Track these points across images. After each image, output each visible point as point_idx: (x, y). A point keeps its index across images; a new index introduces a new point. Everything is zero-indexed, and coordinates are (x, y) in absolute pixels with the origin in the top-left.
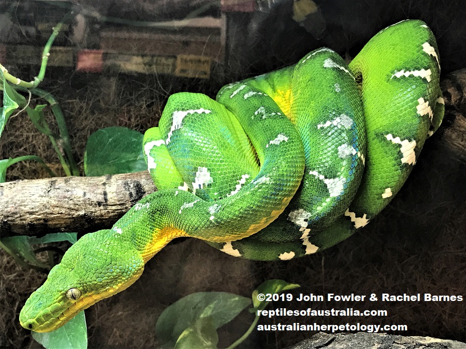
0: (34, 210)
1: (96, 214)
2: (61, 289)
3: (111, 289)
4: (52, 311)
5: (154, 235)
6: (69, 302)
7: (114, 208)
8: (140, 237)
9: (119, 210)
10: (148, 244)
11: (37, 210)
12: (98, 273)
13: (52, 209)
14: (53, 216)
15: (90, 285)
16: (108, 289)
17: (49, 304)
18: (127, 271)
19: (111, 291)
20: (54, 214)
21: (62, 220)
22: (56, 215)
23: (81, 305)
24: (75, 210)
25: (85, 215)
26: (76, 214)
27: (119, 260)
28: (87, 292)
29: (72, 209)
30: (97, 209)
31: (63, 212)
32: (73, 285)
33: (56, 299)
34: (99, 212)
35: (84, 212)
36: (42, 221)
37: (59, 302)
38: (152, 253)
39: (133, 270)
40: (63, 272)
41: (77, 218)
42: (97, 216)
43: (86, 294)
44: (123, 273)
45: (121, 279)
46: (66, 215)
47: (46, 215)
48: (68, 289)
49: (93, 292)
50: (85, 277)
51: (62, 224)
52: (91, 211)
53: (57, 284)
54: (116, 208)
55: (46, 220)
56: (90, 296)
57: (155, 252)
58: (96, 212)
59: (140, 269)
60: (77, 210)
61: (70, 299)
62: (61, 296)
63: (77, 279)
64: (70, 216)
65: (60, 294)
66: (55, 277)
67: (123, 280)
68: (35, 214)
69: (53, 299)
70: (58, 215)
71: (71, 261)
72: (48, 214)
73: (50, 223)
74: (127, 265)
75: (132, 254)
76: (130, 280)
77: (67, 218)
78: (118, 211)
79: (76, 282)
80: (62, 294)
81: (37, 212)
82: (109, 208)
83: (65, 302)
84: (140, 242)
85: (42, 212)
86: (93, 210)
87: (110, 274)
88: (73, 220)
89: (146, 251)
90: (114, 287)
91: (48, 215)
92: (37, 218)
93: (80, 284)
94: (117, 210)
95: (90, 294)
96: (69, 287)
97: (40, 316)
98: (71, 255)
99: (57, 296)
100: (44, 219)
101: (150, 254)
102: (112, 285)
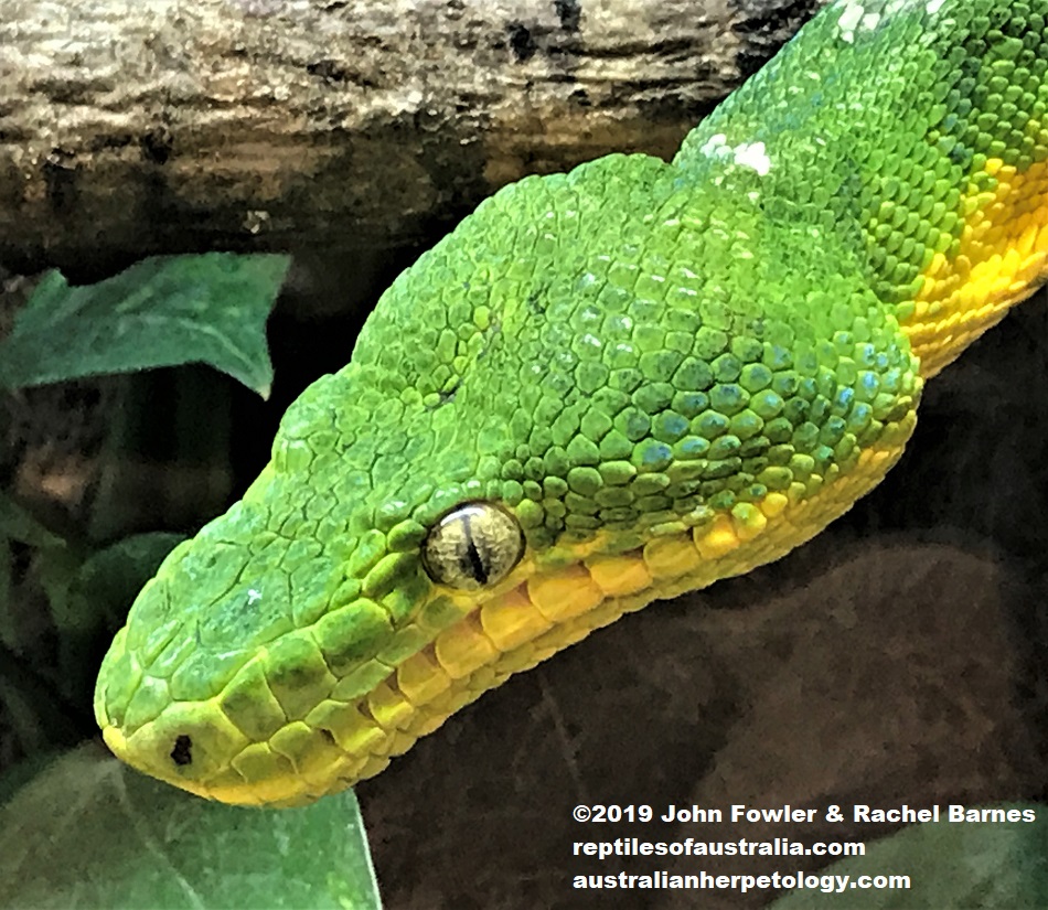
0: (87, 74)
1: (495, 110)
2: (389, 508)
3: (720, 525)
4: (331, 649)
5: (971, 202)
6: (443, 599)
7: (620, 70)
8: (887, 205)
9: (655, 84)
10: (938, 260)
11: (105, 72)
12: (641, 405)
13: (206, 72)
14: (207, 118)
15: (587, 487)
16: (703, 522)
17: (312, 602)
18: (828, 412)
19: (722, 538)
20: (217, 105)
21: (263, 147)
22: (227, 115)
23: (511, 628)
24: (355, 77)
25: (421, 114)
26: (363, 109)
27: (781, 333)
28: (565, 537)
29: (339, 76)
30: (505, 79)
31: (282, 92)
32: (473, 483)
33: (360, 574)
34: (518, 96)
35: (416, 97)
36: (131, 154)
37: (378, 592)
38: (956, 330)
39: (863, 408)
40: (381, 417)
41: (365, 135)
42: (501, 128)
43: (557, 552)
44: (800, 420)
45: (786, 460)
46: (296, 112)
47: (159, 109)
48: (440, 510)
49: (603, 537)
50: (556, 433)
51: (259, 179)
52: (467, 87)
53: (351, 484)
54: (638, 75)
55: (157, 148)
56: (581, 566)
57: (972, 325)
58: (498, 99)
59: (899, 414)
60: (367, 83)
61: (452, 573)
62: (394, 557)
63: (500, 446)
64: (324, 125)
65: (381, 540)
66: (329, 445)
67: (802, 474)
68: (91, 103)
69: (334, 574)
70: (242, 113)
71: (433, 342)
72: (179, 102)
73: (185, 166)
74: (827, 372)
75: (857, 307)
76: (840, 475)
77: (298, 137)
78: (647, 95)
79: (490, 463)
80: (400, 543)
81: (103, 86)
82: (590, 74)
83: (412, 595)
84: (883, 242)
85: (136, 89)
86: (478, 84)
87: (720, 418)
88: (339, 151)
89: (922, 307)
90: (742, 509)
91: (175, 113)
92: (99, 125)
93: (521, 479)
94: (643, 85)
95: (582, 550)
96: (449, 493)
97: (254, 683)
98: (432, 305)
99: (365, 553)
100: (147, 140)
101: (941, 335)
102: (727, 497)
